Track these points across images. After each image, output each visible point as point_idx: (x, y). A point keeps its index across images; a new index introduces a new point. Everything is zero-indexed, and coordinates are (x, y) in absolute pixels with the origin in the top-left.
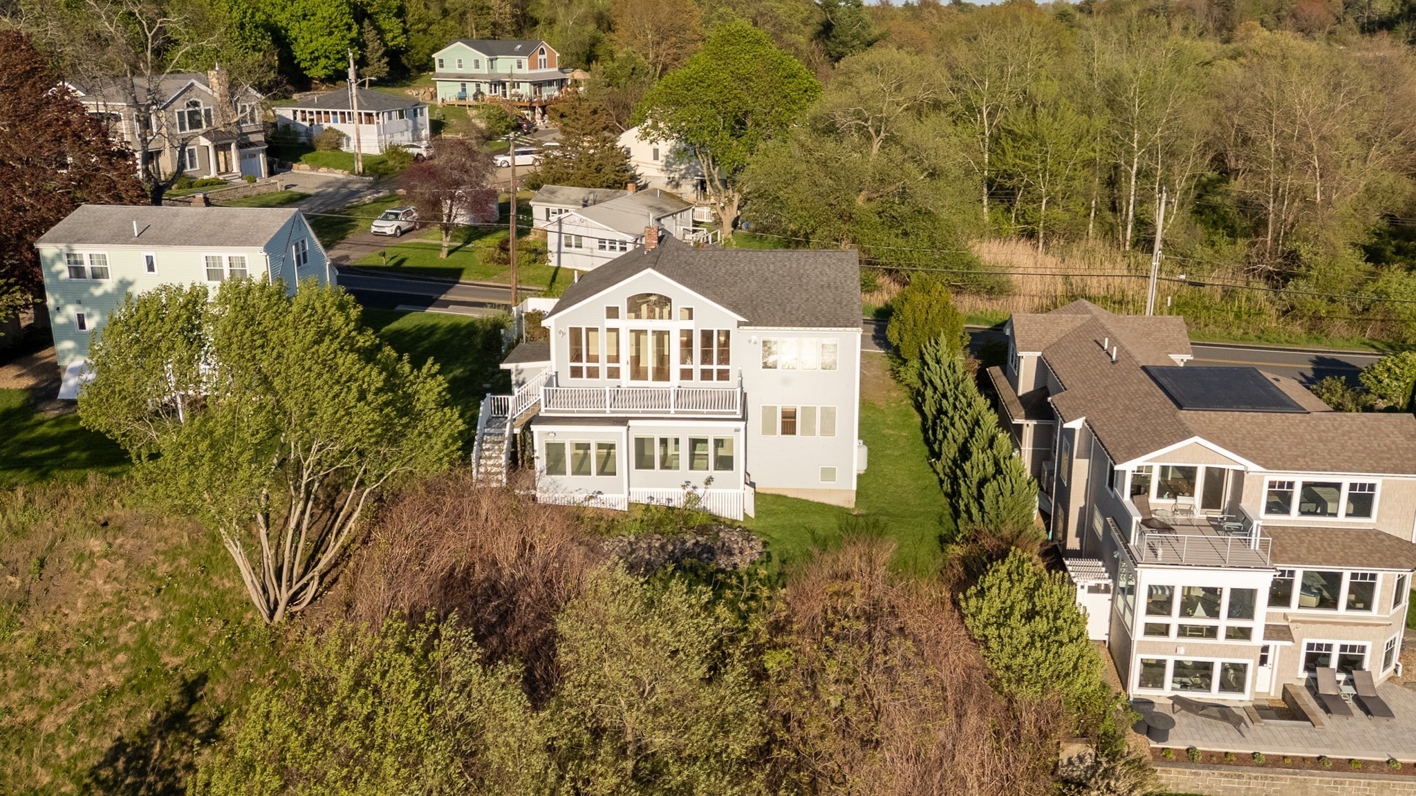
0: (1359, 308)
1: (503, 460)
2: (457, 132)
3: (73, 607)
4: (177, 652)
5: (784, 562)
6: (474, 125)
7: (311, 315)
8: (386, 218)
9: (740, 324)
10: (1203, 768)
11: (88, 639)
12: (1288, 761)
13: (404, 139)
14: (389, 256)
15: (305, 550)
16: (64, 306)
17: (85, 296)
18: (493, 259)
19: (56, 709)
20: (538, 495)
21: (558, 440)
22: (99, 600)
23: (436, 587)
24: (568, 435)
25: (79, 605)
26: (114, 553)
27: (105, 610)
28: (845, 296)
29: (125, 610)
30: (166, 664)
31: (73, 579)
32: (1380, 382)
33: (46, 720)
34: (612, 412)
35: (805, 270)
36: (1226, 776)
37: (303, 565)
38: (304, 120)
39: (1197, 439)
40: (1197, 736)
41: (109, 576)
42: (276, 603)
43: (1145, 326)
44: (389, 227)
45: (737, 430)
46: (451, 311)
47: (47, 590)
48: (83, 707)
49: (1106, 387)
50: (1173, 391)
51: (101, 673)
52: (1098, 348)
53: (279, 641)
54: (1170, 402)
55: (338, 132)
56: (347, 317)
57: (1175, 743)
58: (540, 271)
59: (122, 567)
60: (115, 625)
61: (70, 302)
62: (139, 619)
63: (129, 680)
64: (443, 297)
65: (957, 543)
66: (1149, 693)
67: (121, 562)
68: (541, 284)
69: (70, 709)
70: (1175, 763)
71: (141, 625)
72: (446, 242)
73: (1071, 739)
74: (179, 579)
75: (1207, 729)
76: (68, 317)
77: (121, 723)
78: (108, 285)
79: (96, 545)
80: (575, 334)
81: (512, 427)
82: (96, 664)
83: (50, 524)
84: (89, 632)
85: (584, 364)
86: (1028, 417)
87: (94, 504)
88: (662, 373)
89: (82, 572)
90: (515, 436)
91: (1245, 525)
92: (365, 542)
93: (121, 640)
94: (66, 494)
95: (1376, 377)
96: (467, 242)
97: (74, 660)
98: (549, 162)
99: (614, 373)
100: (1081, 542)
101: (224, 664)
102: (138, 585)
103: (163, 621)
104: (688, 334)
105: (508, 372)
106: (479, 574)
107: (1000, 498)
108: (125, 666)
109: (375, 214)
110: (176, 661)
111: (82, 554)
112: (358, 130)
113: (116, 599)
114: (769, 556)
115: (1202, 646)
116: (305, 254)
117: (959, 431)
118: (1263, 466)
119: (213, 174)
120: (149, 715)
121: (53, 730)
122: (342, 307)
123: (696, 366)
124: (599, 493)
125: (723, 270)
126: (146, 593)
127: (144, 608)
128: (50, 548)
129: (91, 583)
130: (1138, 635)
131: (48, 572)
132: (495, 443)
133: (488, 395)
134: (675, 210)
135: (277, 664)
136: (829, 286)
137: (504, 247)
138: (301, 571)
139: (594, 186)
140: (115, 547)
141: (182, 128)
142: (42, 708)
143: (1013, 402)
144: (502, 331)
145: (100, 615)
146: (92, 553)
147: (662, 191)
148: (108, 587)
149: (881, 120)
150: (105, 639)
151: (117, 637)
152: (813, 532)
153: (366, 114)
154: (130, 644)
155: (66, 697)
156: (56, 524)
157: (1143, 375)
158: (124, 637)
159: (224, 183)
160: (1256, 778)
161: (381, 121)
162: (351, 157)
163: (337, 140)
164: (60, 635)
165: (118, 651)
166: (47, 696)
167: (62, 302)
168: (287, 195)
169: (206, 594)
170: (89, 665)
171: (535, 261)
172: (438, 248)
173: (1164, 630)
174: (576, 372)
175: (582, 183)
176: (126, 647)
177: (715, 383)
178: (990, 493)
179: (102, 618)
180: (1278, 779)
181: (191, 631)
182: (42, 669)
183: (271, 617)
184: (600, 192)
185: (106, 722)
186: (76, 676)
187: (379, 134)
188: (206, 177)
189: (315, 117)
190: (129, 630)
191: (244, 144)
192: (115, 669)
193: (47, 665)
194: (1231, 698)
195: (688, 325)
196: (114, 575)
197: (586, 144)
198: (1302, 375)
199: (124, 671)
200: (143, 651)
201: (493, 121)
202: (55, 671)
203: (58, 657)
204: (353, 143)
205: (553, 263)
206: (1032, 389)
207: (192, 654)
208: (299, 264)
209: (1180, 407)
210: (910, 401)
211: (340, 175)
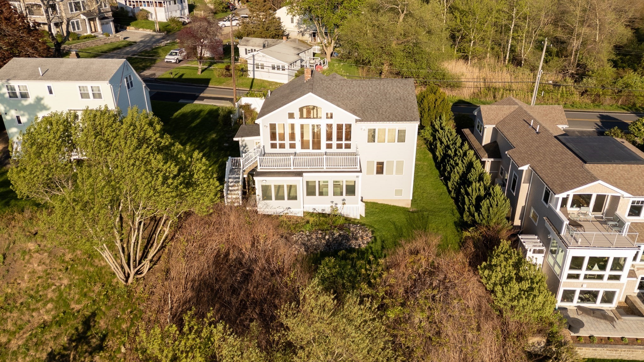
0: (616, 91)
1: (240, 192)
2: (201, 10)
3: (23, 279)
4: (78, 302)
5: (383, 242)
6: (208, 7)
7: (134, 130)
8: (171, 55)
9: (357, 121)
10: (599, 347)
11: (32, 297)
12: (639, 341)
13: (177, 14)
14: (174, 74)
15: (142, 243)
16: (9, 111)
17: (20, 105)
18: (222, 75)
19: (17, 336)
20: (258, 210)
21: (267, 184)
22: (36, 276)
23: (211, 262)
24: (272, 181)
25: (26, 278)
26: (42, 250)
27: (39, 281)
28: (409, 104)
29: (50, 280)
30: (73, 309)
31: (21, 263)
32: (640, 130)
33: (12, 342)
34: (294, 169)
35: (388, 90)
36: (610, 350)
37: (142, 252)
38: (130, 5)
39: (600, 182)
40: (593, 329)
41: (40, 262)
42: (129, 275)
43: (544, 111)
44: (172, 59)
45: (357, 177)
46: (205, 102)
47: (8, 271)
48: (31, 335)
49: (537, 147)
50: (577, 152)
51: (40, 314)
52: (527, 124)
53: (132, 294)
54: (577, 158)
55: (146, 11)
56: (154, 129)
57: (583, 333)
58: (245, 80)
59: (47, 257)
60: (45, 288)
61: (12, 108)
62: (57, 284)
63: (54, 318)
64: (202, 95)
65: (469, 232)
66: (566, 304)
67: (46, 254)
68: (246, 87)
69: (25, 336)
70: (585, 344)
71: (59, 288)
72: (200, 66)
73: (534, 334)
74: (77, 261)
75: (596, 324)
76: (12, 116)
77: (51, 343)
78: (31, 100)
79: (32, 246)
80: (273, 127)
81: (243, 175)
82: (37, 309)
83: (6, 236)
84: (32, 293)
85: (278, 142)
86: (489, 157)
87: (29, 224)
88: (317, 145)
89: (26, 260)
90: (244, 178)
91: (620, 224)
92: (172, 239)
93: (49, 296)
94: (13, 219)
95: (637, 128)
96: (210, 66)
97: (25, 308)
98: (245, 25)
99: (292, 146)
100: (521, 222)
101: (103, 308)
102: (56, 266)
103: (70, 285)
104: (330, 126)
105: (238, 142)
106: (233, 256)
107: (491, 209)
108: (52, 310)
109: (166, 51)
110: (78, 307)
111: (25, 251)
112: (155, 10)
113: (45, 274)
114: (375, 239)
115: (595, 284)
116: (131, 82)
117: (461, 168)
118: (632, 194)
119: (89, 33)
120: (66, 339)
121: (15, 349)
122: (151, 124)
123: (334, 142)
124: (289, 208)
125: (346, 91)
126: (60, 270)
127: (60, 279)
128: (8, 248)
129: (31, 266)
130: (564, 279)
131: (8, 261)
132: (235, 182)
133: (230, 157)
134: (305, 49)
135: (131, 307)
136: (401, 99)
137: (228, 69)
138: (141, 254)
139: (266, 37)
140: (42, 246)
141: (72, 11)
142: (10, 335)
143: (480, 149)
144: (231, 116)
145: (37, 283)
146: (30, 250)
147: (299, 40)
148: (40, 268)
149: (404, 5)
150: (40, 296)
151: (46, 295)
152: (394, 223)
153: (159, 2)
154: (54, 298)
155: (22, 329)
156: (10, 235)
157: (557, 141)
158: (50, 294)
159: (95, 37)
160: (624, 351)
161: (166, 5)
162: (153, 23)
163: (146, 15)
164: (17, 295)
165: (48, 302)
166: (12, 328)
167: (8, 108)
168: (124, 43)
169: (92, 269)
170: (33, 310)
171: (242, 75)
172: (197, 69)
173: (577, 277)
174: (273, 146)
175: (260, 36)
176: (52, 300)
177: (344, 150)
178: (485, 205)
179: (38, 285)
180: (635, 351)
181: (85, 290)
182: (8, 314)
183: (127, 281)
184: (270, 40)
185: (43, 343)
186: (26, 317)
187: (165, 12)
188: (85, 34)
189: (135, 4)
190: (53, 291)
191: (102, 18)
192: (47, 312)
193: (11, 312)
194: (606, 306)
195: (330, 121)
196: (43, 261)
197: (261, 16)
198: (597, 124)
199: (52, 313)
200: (61, 302)
201: (217, 5)
202: (15, 314)
203: (17, 307)
204: (154, 16)
205: (251, 76)
206: (489, 142)
207: (87, 303)
208: (129, 88)
209: (585, 162)
210: (425, 146)
211: (149, 32)
